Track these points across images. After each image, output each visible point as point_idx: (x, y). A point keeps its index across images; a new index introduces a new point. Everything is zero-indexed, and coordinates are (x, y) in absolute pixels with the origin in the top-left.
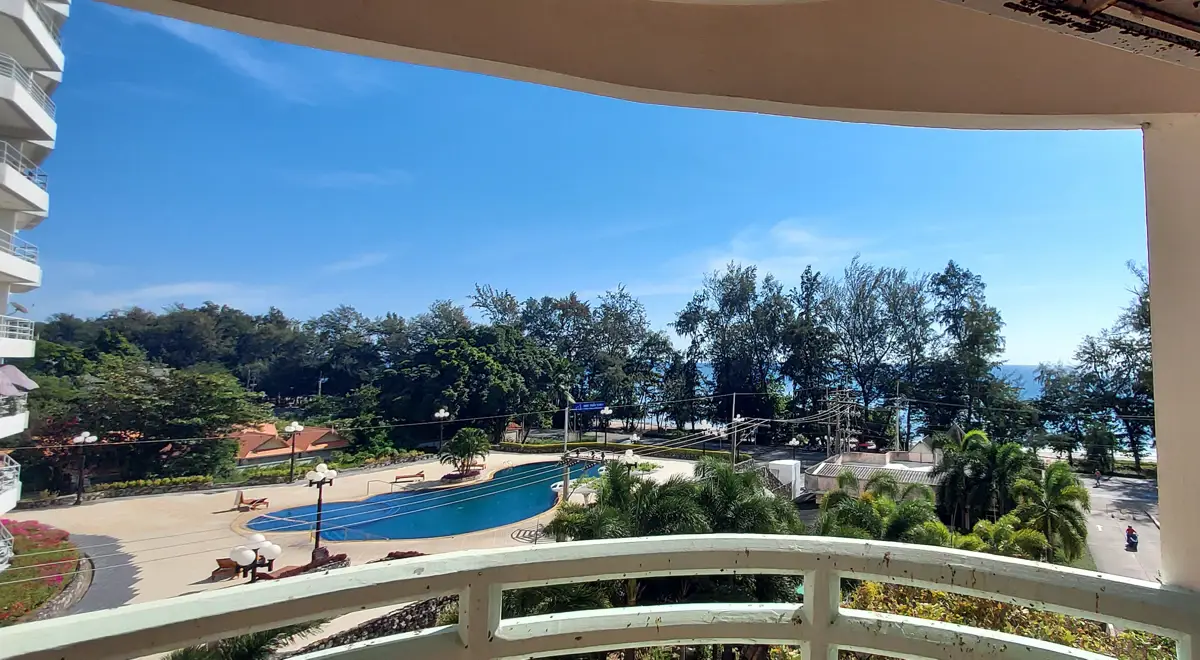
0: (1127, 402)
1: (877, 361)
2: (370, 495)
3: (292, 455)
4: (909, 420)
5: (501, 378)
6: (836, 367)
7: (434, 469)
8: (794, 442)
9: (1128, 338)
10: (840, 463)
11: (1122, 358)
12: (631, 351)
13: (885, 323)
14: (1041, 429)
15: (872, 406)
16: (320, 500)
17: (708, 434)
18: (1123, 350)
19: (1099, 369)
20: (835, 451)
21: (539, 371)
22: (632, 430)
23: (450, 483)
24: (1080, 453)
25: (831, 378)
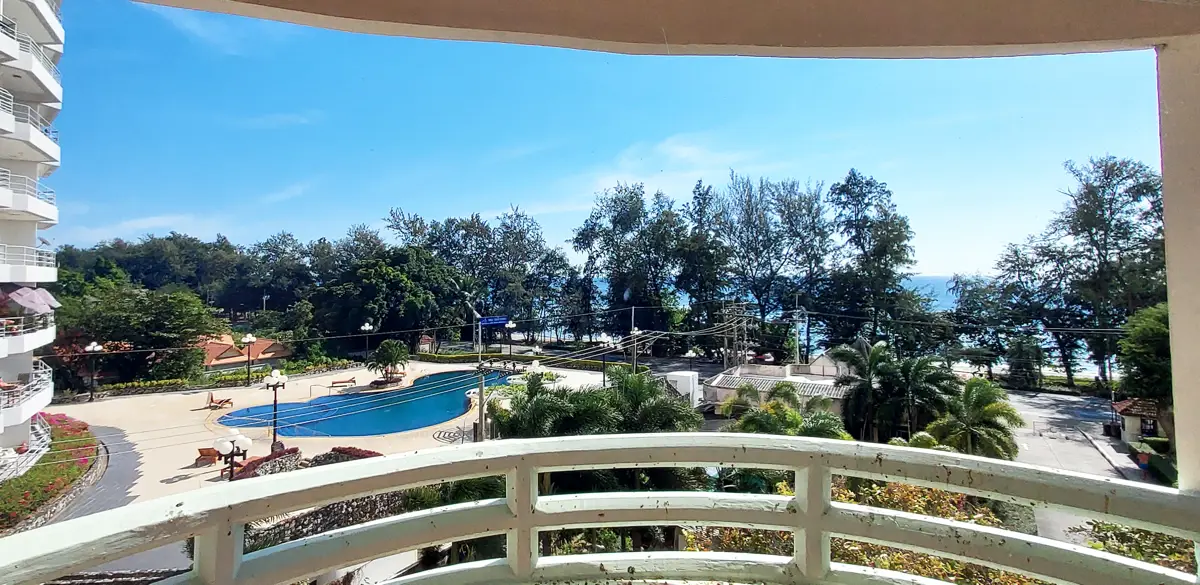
0: (1058, 313)
1: (773, 273)
2: (313, 397)
3: (249, 363)
4: (808, 333)
5: (415, 295)
6: (731, 280)
7: (363, 376)
8: (691, 354)
9: (1058, 245)
10: (738, 375)
11: (1051, 266)
12: (530, 268)
13: (780, 236)
14: (957, 344)
15: (769, 318)
16: (275, 401)
17: (605, 346)
18: (1052, 258)
19: (1023, 278)
20: (732, 363)
21: (447, 289)
22: (532, 342)
23: (377, 388)
24: (1001, 367)
25: (726, 291)
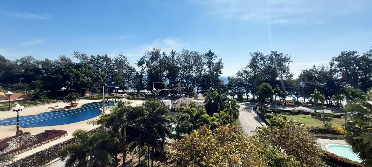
0: (246, 85)
1: (190, 75)
2: (39, 113)
3: (9, 102)
4: (198, 89)
5: (84, 78)
6: (180, 76)
7: (61, 105)
8: (169, 95)
9: (247, 70)
10: (181, 100)
11: (246, 75)
12: (124, 71)
13: (192, 65)
14: (228, 91)
15: (189, 86)
16: (18, 116)
17: (146, 93)
18: (246, 73)
19: (241, 77)
20: (180, 97)
22: (125, 93)
23: (67, 109)
24: (236, 96)
25: (179, 79)
